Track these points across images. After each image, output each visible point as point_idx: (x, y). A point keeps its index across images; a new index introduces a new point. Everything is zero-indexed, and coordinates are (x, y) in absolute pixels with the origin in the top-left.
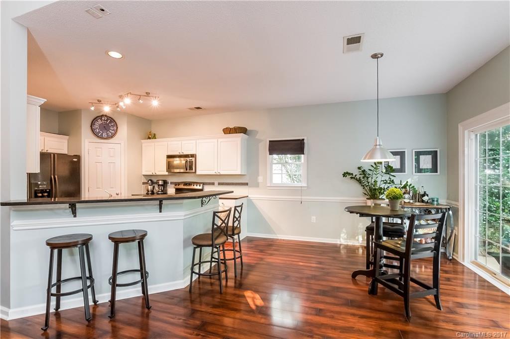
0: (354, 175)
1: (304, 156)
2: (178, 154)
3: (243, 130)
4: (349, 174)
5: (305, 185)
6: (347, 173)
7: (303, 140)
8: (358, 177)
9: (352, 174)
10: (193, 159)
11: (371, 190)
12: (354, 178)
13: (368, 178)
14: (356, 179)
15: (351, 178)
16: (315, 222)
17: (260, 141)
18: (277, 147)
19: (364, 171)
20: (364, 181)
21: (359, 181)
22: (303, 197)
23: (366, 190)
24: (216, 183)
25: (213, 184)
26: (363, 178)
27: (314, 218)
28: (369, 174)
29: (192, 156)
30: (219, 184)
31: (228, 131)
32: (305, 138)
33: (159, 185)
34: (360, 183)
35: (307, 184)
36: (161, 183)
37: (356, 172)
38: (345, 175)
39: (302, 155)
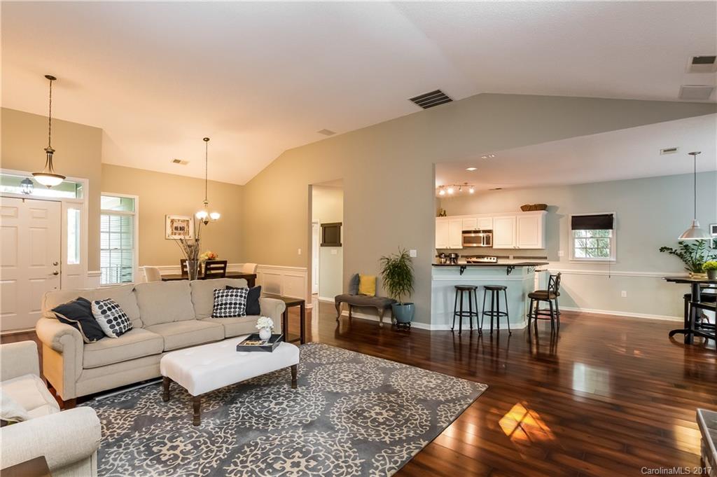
0: (674, 250)
1: (613, 233)
2: (474, 230)
3: (543, 207)
4: (668, 249)
5: (615, 260)
6: (665, 248)
7: (612, 215)
8: (678, 252)
9: (671, 249)
10: (490, 234)
11: (694, 265)
12: (674, 253)
13: (691, 253)
14: (677, 254)
15: (671, 253)
16: (625, 296)
17: (561, 216)
18: (580, 222)
19: (686, 246)
20: (687, 256)
21: (681, 256)
22: (611, 272)
23: (689, 265)
24: (511, 257)
25: (508, 257)
26: (685, 253)
27: (624, 293)
28: (693, 249)
29: (490, 231)
30: (514, 258)
31: (526, 208)
32: (614, 213)
33: (451, 258)
34: (682, 258)
35: (617, 258)
36: (453, 256)
37: (676, 247)
38: (662, 250)
39: (611, 230)
